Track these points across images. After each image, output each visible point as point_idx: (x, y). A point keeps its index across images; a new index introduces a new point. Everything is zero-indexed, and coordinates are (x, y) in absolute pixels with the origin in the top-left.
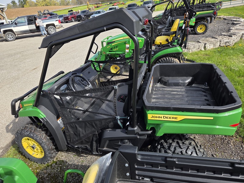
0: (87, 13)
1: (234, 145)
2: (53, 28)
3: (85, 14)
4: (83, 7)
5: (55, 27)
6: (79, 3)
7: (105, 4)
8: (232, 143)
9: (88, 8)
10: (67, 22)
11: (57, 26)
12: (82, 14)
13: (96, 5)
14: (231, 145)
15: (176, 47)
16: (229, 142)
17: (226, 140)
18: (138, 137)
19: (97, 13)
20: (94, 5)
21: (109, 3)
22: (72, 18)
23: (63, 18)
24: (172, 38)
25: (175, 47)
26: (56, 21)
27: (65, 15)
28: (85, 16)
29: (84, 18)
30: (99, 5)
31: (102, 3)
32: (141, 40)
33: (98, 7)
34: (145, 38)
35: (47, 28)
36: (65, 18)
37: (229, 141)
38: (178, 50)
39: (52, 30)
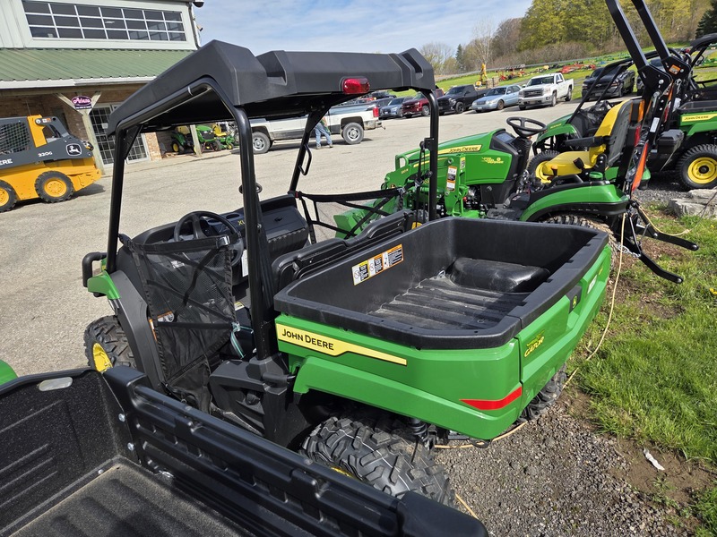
0: (468, 93)
1: (650, 532)
2: (358, 128)
3: (461, 95)
4: (470, 78)
5: (362, 125)
6: (462, 69)
7: (535, 69)
8: (647, 525)
9: (481, 80)
10: (409, 117)
11: (367, 122)
12: (453, 95)
13: (508, 73)
14: (638, 529)
15: (599, 184)
16: (638, 517)
17: (628, 510)
18: (267, 388)
19: (496, 92)
20: (501, 73)
21: (547, 67)
22: (423, 105)
23: (401, 106)
24: (595, 157)
25: (593, 185)
26: (368, 110)
27: (408, 99)
28: (458, 100)
29: (454, 107)
30: (514, 73)
31: (527, 68)
32: (502, 159)
33: (510, 78)
34: (516, 153)
35: (343, 128)
36: (406, 105)
37: (639, 513)
38: (604, 196)
39: (354, 132)
